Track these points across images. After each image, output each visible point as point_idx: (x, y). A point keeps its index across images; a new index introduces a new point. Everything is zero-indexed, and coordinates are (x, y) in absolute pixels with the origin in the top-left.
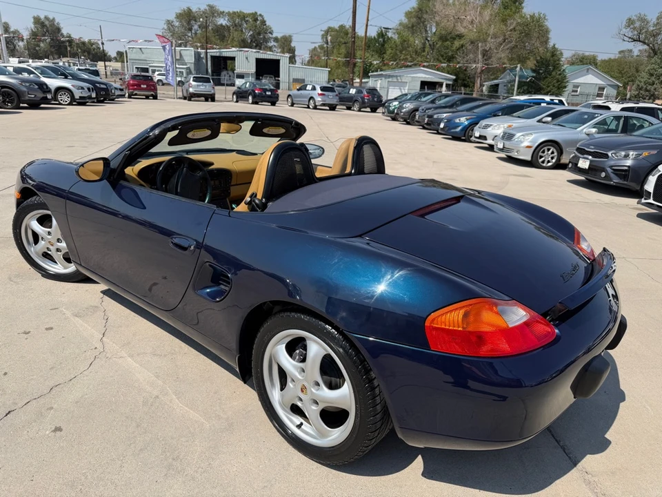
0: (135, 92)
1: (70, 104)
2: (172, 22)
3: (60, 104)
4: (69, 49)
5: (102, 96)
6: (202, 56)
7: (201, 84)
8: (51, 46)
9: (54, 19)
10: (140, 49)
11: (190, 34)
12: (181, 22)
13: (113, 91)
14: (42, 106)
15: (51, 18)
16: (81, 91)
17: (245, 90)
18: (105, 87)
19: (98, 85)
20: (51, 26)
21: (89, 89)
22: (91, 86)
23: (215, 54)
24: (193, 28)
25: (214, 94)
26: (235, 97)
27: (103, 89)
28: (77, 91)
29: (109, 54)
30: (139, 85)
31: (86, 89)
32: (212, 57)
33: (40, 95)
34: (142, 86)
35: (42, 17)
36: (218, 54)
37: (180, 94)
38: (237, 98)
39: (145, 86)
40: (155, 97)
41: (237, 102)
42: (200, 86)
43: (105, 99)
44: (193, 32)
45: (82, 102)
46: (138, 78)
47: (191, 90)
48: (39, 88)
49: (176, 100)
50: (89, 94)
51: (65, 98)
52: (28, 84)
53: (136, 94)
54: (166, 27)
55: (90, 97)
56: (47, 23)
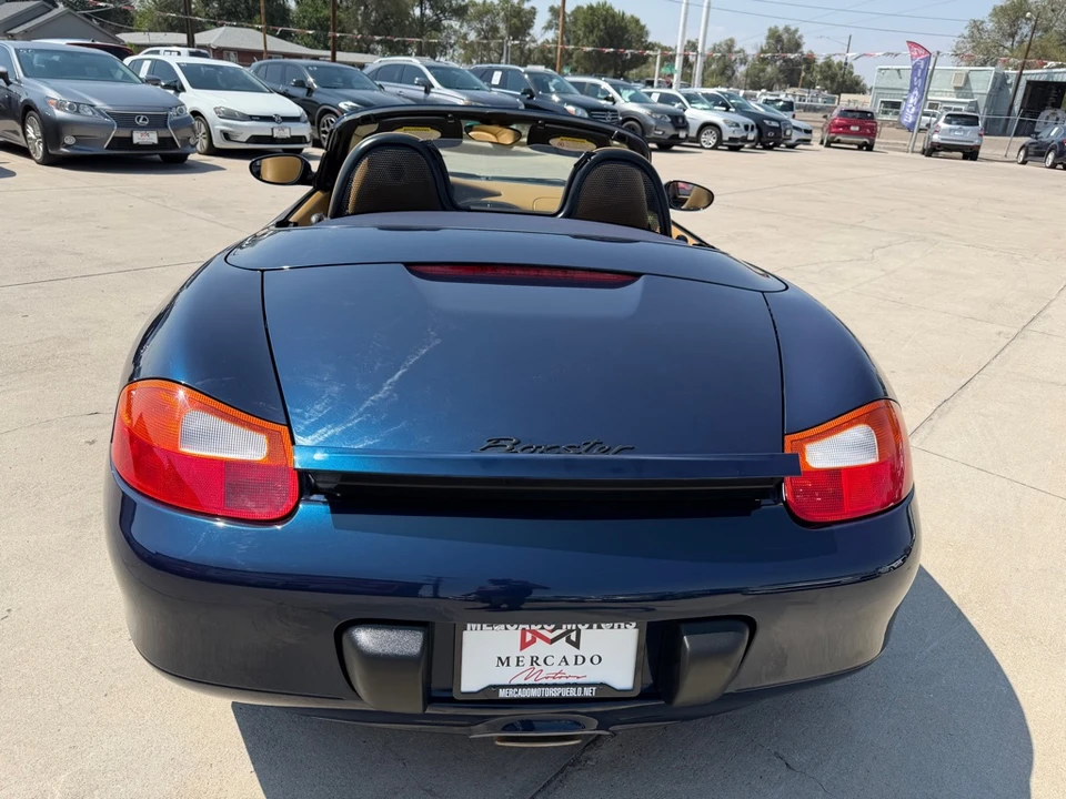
0: (839, 137)
1: (715, 148)
2: (983, 22)
3: (702, 147)
4: (803, 74)
5: (771, 139)
6: (1009, 82)
7: (958, 127)
8: (781, 71)
9: (796, 31)
10: (899, 70)
11: (1009, 44)
12: (999, 22)
13: (788, 133)
14: (675, 148)
15: (793, 28)
16: (733, 129)
17: (1048, 140)
18: (776, 125)
19: (767, 122)
20: (789, 40)
21: (746, 127)
22: (750, 122)
23: (1037, 78)
24: (1020, 32)
25: (979, 147)
26: (1022, 153)
27: (773, 128)
28: (728, 128)
29: (864, 82)
30: (846, 127)
31: (742, 127)
32: (1029, 83)
33: (671, 131)
34: (852, 128)
35: (781, 28)
36: (1043, 78)
37: (920, 145)
38: (1026, 155)
39: (857, 128)
40: (870, 148)
41: (1024, 163)
42: (955, 130)
43: (777, 145)
44: (1017, 38)
45: (735, 146)
46: (850, 114)
47: (936, 138)
48: (672, 122)
49: (909, 155)
50: (745, 134)
51: (709, 139)
52: (659, 116)
53: (838, 142)
54: (966, 33)
55: (745, 140)
56: (785, 37)
